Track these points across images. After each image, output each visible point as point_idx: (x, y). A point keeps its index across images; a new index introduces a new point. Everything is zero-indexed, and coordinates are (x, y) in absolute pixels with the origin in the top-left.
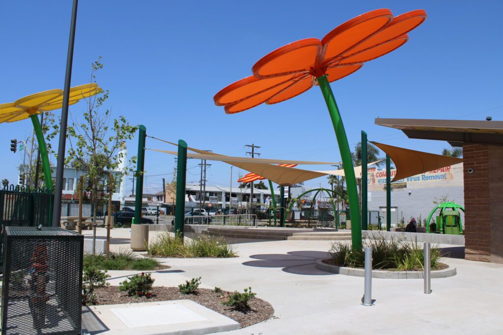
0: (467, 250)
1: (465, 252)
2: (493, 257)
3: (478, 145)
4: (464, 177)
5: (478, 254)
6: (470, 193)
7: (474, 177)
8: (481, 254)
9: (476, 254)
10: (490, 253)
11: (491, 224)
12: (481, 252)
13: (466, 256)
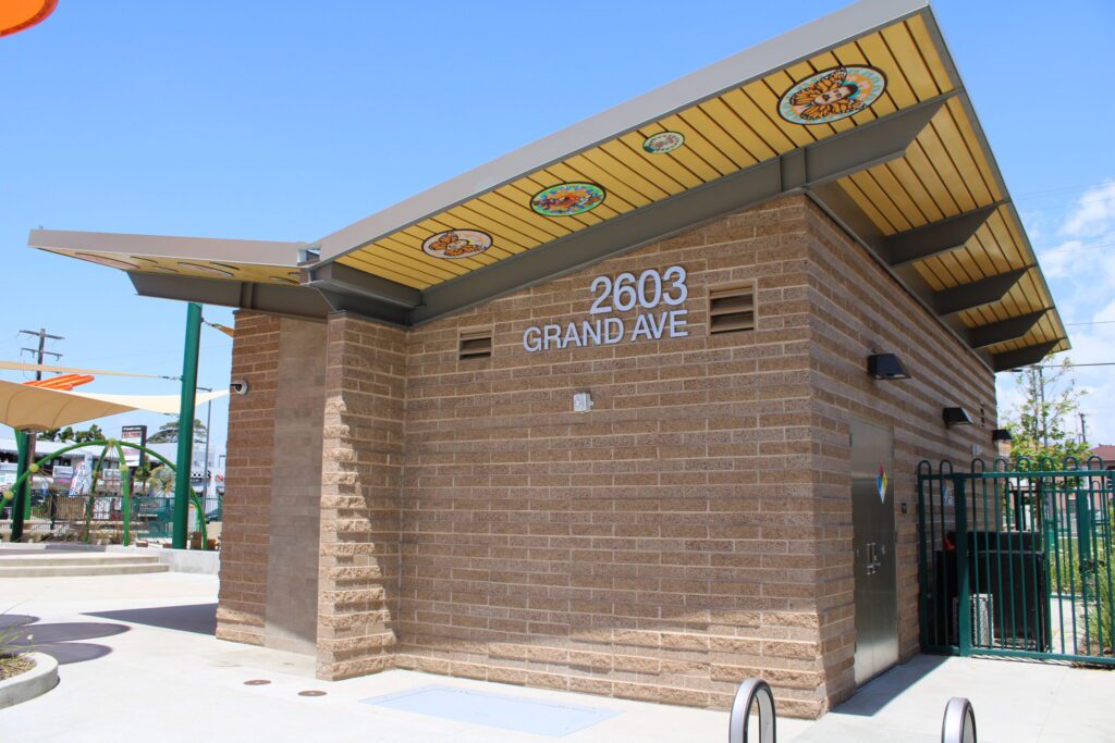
0: (222, 613)
1: (218, 616)
2: (269, 632)
3: (263, 316)
4: (230, 405)
5: (244, 623)
6: (238, 450)
7: (249, 406)
8: (246, 623)
9: (238, 623)
10: (265, 621)
11: (271, 538)
12: (249, 617)
13: (218, 629)
